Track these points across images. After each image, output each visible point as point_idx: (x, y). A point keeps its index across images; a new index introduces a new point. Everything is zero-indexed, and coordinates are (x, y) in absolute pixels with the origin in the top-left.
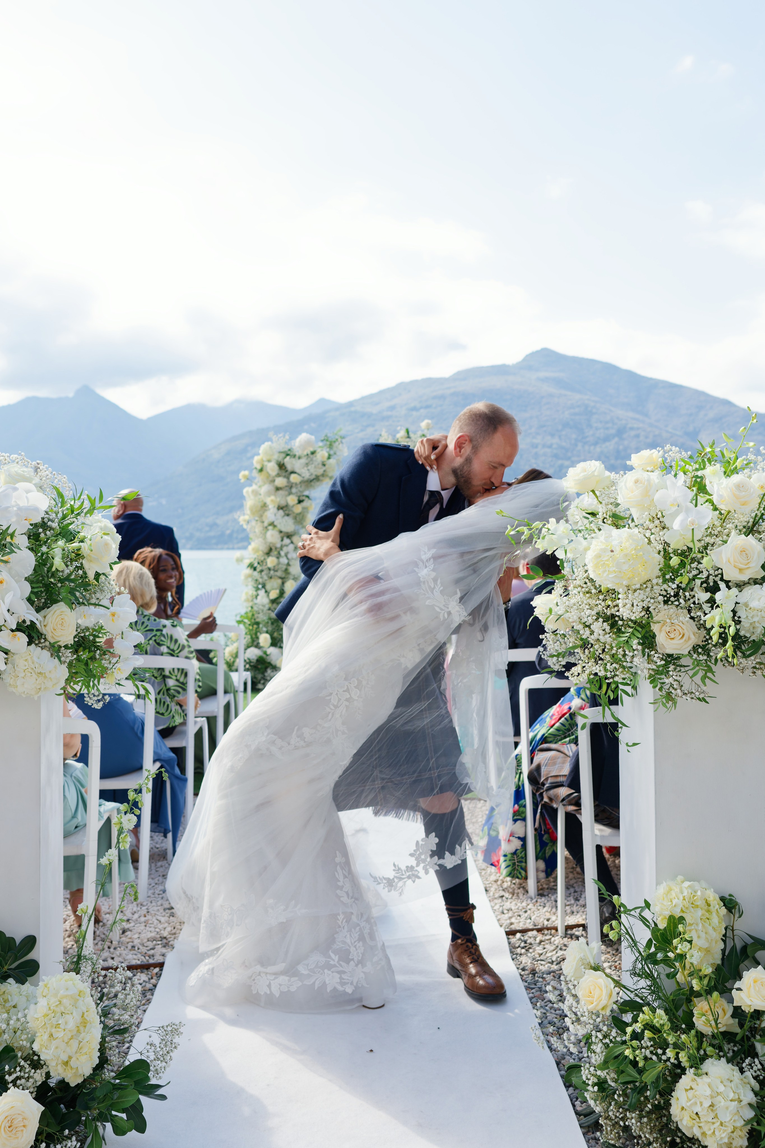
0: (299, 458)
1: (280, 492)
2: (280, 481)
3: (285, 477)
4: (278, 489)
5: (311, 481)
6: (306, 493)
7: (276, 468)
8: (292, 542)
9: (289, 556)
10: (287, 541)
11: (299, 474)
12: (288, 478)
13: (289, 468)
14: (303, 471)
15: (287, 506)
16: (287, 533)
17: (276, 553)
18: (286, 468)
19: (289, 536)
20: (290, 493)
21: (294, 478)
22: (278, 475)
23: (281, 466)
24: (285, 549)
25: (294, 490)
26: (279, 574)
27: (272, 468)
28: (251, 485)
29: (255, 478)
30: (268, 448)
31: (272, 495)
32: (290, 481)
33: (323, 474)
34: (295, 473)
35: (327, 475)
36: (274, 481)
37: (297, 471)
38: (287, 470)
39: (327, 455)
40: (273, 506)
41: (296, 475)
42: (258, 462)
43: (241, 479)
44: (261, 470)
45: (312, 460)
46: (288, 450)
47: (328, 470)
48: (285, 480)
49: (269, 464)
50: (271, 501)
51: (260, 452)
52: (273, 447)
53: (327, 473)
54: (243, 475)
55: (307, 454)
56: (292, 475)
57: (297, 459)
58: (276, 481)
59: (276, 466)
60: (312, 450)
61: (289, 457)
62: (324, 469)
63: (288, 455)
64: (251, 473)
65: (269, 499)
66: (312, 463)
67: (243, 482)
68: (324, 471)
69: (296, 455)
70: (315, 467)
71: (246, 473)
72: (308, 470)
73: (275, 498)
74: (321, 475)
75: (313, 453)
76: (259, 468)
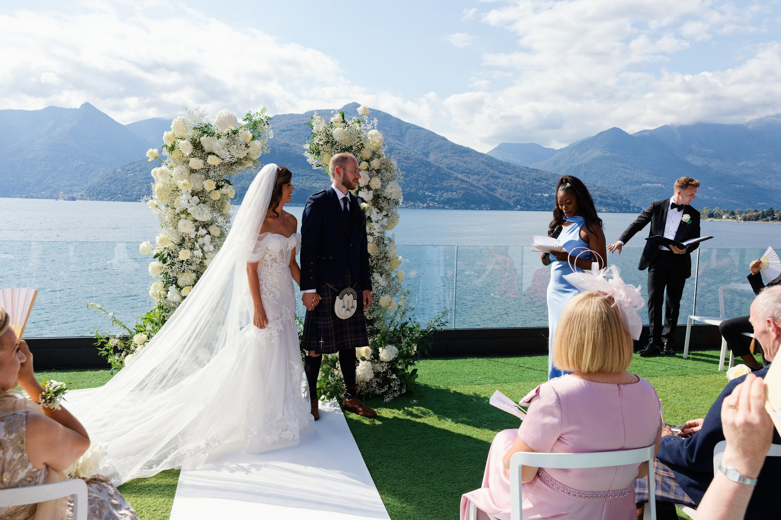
0: (219, 137)
1: (195, 175)
2: (196, 163)
3: (201, 158)
4: (193, 171)
5: (232, 164)
6: (225, 177)
7: (191, 147)
8: (209, 233)
9: (205, 248)
10: (202, 231)
11: (217, 156)
12: (205, 159)
13: (206, 147)
14: (223, 152)
15: (203, 191)
16: (203, 222)
17: (189, 244)
18: (202, 147)
19: (205, 225)
20: (207, 177)
21: (212, 160)
22: (193, 155)
23: (197, 145)
24: (200, 241)
25: (211, 174)
26: (194, 267)
27: (186, 147)
28: (160, 166)
29: (165, 158)
30: (181, 123)
31: (186, 178)
32: (207, 163)
33: (245, 157)
34: (214, 154)
35: (251, 159)
36: (188, 162)
37: (216, 152)
38: (204, 151)
39: (251, 135)
40: (186, 191)
41: (214, 157)
42: (168, 138)
43: (148, 158)
44: (172, 148)
45: (233, 139)
46: (206, 127)
47: (252, 153)
48: (202, 161)
49: (182, 142)
50: (185, 185)
51: (172, 127)
52: (187, 121)
53: (251, 157)
54: (151, 153)
55: (228, 134)
56: (210, 157)
57: (216, 138)
58: (190, 163)
59: (191, 145)
60: (233, 129)
61: (205, 135)
62: (248, 151)
63: (204, 132)
64: (160, 151)
65: (183, 182)
66: (234, 144)
67: (152, 161)
68: (247, 154)
69: (214, 133)
70: (238, 149)
71: (155, 151)
72: (229, 151)
73: (190, 182)
74: (243, 159)
75: (235, 132)
76: (170, 145)
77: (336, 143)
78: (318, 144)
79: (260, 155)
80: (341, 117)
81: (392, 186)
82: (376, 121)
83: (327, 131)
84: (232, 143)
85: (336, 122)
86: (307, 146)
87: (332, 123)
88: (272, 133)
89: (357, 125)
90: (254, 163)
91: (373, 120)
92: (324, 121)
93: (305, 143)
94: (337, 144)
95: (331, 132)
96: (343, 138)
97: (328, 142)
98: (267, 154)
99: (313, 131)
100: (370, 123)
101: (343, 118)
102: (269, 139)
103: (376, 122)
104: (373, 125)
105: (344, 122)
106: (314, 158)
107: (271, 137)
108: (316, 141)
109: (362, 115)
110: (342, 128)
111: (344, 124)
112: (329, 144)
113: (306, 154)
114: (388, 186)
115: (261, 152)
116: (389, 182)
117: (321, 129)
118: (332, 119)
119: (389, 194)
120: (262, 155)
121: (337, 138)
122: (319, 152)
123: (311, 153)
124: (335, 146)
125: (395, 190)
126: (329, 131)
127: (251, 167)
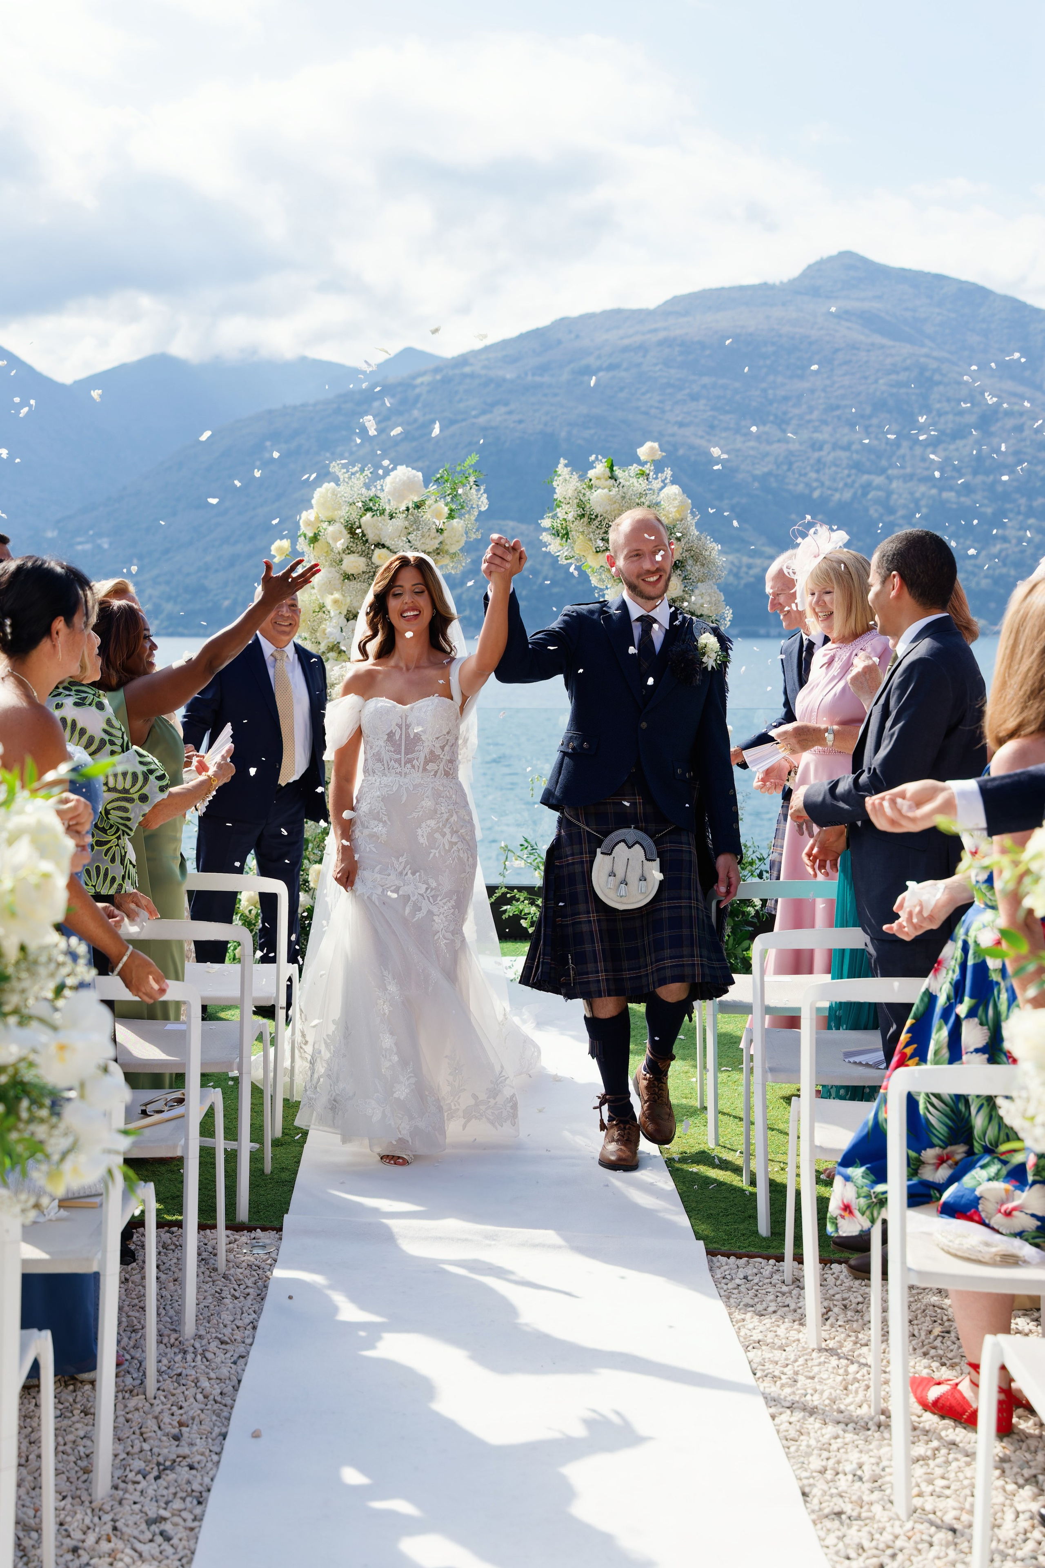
0: (391, 517)
1: (353, 584)
2: (354, 563)
3: (362, 554)
4: (348, 577)
7: (346, 535)
11: (388, 548)
12: (368, 556)
13: (371, 536)
14: (398, 542)
18: (364, 536)
22: (349, 551)
23: (356, 532)
27: (337, 537)
30: (329, 495)
31: (337, 590)
32: (372, 563)
33: (437, 549)
34: (384, 546)
35: (447, 552)
36: (341, 561)
37: (387, 544)
38: (367, 541)
39: (446, 510)
40: (338, 612)
41: (384, 551)
42: (308, 523)
43: (274, 557)
44: (315, 539)
45: (416, 521)
46: (370, 500)
47: (448, 542)
48: (363, 559)
49: (331, 529)
50: (336, 602)
51: (314, 502)
52: (340, 492)
53: (446, 547)
54: (280, 549)
55: (408, 509)
56: (378, 552)
57: (387, 517)
58: (345, 562)
59: (345, 532)
60: (416, 499)
61: (369, 514)
62: (441, 538)
63: (369, 509)
64: (294, 543)
65: (333, 597)
66: (418, 529)
67: (281, 562)
68: (441, 543)
69: (384, 510)
70: (423, 536)
71: (285, 544)
72: (409, 542)
73: (344, 596)
74: (434, 551)
75: (418, 506)
76: (310, 534)
77: (597, 516)
78: (565, 520)
79: (462, 543)
80: (608, 469)
81: (704, 591)
82: (668, 472)
83: (581, 495)
84: (414, 527)
85: (598, 478)
86: (546, 523)
87: (591, 480)
88: (486, 501)
89: (635, 480)
90: (452, 558)
91: (663, 472)
92: (575, 476)
93: (543, 518)
94: (599, 519)
95: (587, 498)
96: (608, 508)
97: (583, 515)
98: (476, 539)
99: (555, 496)
100: (656, 478)
101: (612, 470)
102: (480, 512)
103: (669, 476)
104: (663, 481)
105: (611, 478)
106: (561, 545)
107: (483, 509)
108: (561, 513)
109: (646, 463)
110: (606, 490)
111: (612, 481)
112: (586, 519)
113: (545, 537)
114: (697, 592)
115: (464, 539)
116: (699, 584)
117: (570, 493)
118: (591, 473)
119: (698, 605)
120: (466, 542)
121: (598, 510)
122: (567, 534)
123: (554, 534)
124: (596, 523)
125: (708, 599)
126: (584, 494)
127: (446, 565)
